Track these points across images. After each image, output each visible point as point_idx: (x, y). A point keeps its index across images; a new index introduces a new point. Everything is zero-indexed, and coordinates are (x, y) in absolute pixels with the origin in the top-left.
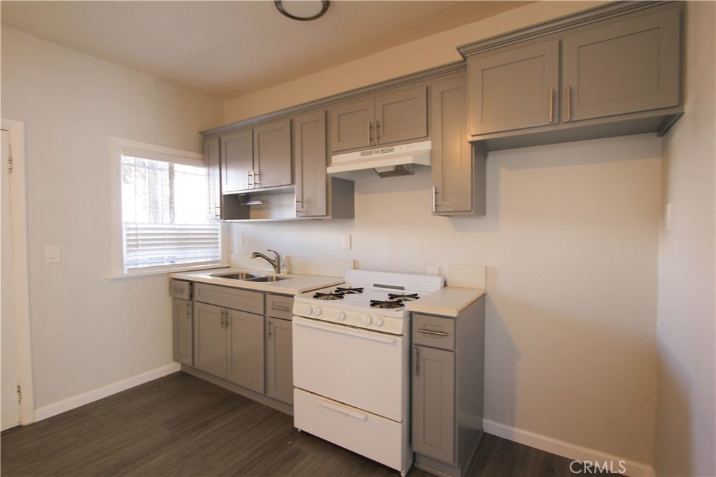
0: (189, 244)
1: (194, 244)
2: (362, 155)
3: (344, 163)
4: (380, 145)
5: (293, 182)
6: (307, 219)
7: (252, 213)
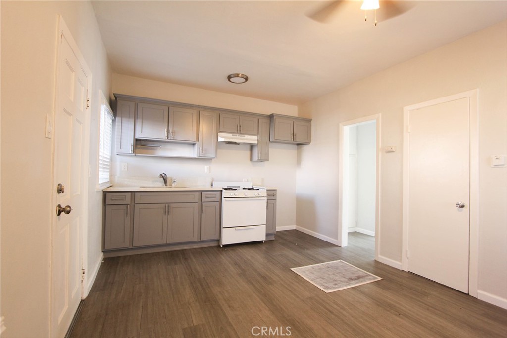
2: (233, 135)
3: (224, 137)
4: (240, 133)
5: (197, 139)
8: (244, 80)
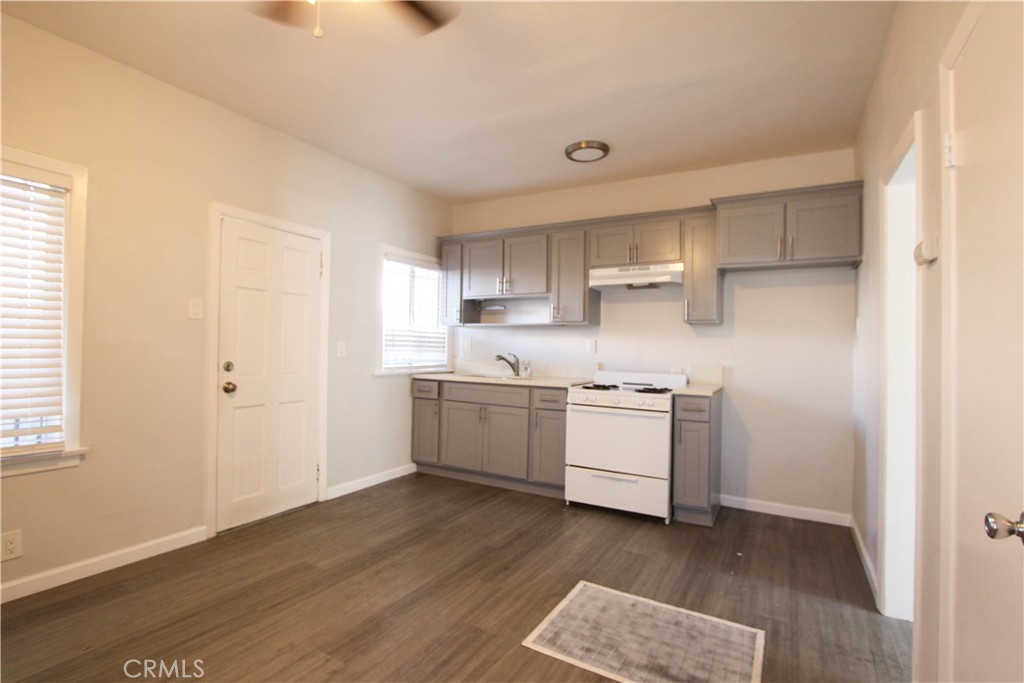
0: (424, 346)
1: (429, 347)
2: (620, 270)
3: (599, 277)
4: (637, 263)
5: (548, 289)
6: (560, 325)
7: (483, 318)
8: (600, 153)
